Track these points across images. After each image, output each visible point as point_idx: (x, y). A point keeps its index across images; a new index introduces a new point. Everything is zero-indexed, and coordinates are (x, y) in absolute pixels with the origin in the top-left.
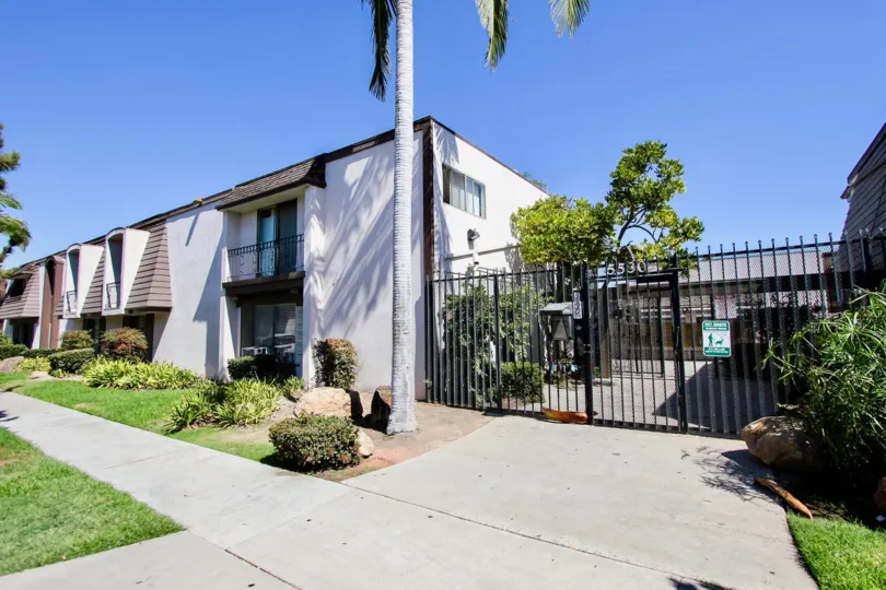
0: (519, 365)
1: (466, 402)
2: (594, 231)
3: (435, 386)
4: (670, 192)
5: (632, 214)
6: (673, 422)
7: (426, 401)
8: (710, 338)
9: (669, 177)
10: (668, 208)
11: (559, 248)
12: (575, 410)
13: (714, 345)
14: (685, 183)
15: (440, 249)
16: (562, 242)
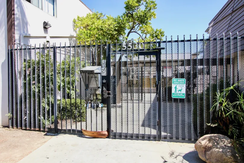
0: (73, 101)
1: (35, 127)
2: (115, 30)
3: (14, 117)
4: (150, 16)
5: (133, 25)
6: (154, 132)
7: (8, 127)
8: (176, 88)
9: (150, 9)
10: (150, 24)
11: (97, 38)
12: (100, 131)
13: (177, 92)
14: (156, 14)
15: (19, 30)
16: (99, 35)
